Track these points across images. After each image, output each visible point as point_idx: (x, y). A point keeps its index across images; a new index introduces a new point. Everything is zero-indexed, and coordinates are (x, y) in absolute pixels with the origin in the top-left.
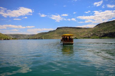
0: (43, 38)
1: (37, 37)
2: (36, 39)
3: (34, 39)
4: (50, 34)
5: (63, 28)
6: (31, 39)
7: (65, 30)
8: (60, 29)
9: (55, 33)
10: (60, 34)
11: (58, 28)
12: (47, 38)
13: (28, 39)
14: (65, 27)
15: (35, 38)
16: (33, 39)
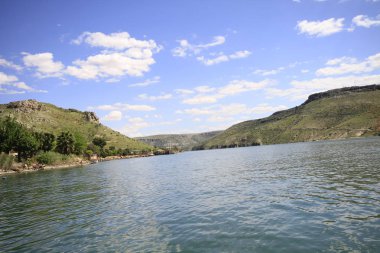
0: (259, 141)
1: (233, 138)
2: (230, 147)
3: (225, 147)
4: (281, 122)
5: (336, 92)
6: (211, 148)
7: (348, 102)
8: (324, 99)
9: (306, 116)
10: (327, 120)
11: (313, 98)
12: (275, 141)
13: (201, 148)
14: (345, 90)
15: (227, 142)
16: (217, 147)
